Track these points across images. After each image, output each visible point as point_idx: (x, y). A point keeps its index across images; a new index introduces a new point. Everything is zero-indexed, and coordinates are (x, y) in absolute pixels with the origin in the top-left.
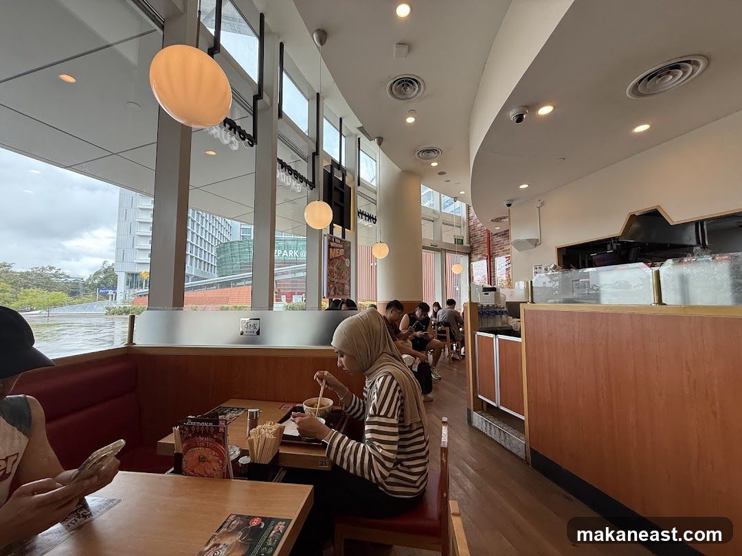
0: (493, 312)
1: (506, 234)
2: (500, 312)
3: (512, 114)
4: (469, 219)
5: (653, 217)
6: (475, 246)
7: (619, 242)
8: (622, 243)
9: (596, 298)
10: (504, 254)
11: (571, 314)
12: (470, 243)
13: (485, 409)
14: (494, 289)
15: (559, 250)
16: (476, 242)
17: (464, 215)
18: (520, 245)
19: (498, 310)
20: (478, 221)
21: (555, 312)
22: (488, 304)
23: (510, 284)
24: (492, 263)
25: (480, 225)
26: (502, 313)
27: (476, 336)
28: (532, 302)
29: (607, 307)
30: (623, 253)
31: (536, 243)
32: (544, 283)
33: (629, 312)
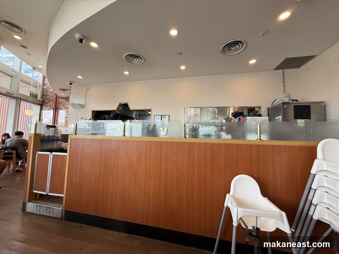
0: (52, 140)
1: (67, 99)
2: (56, 139)
3: (77, 36)
4: (44, 84)
5: (126, 106)
6: (46, 101)
7: (115, 113)
8: (116, 113)
9: (104, 134)
10: (65, 109)
11: (93, 140)
12: (42, 98)
13: (38, 198)
14: (54, 127)
15: (93, 112)
16: (47, 99)
17: (40, 81)
18: (74, 105)
19: (55, 138)
20: (50, 87)
21: (86, 139)
22: (48, 135)
23: (66, 125)
24: (56, 113)
25: (51, 90)
26: (58, 140)
27: (37, 154)
28: (76, 134)
29: (108, 137)
30: (116, 117)
31: (83, 106)
32: (85, 127)
33: (115, 139)
